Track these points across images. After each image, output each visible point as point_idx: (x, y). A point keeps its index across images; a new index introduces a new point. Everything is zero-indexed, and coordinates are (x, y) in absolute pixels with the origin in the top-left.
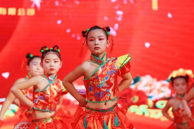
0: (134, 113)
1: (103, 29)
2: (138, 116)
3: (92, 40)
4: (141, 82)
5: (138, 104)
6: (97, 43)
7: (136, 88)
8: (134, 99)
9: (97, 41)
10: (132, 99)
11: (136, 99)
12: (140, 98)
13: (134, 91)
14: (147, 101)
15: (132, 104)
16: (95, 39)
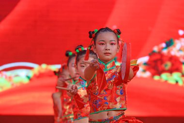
0: (166, 81)
1: (114, 32)
2: (170, 85)
3: (103, 44)
4: (174, 46)
5: (171, 71)
6: (108, 48)
7: (169, 52)
8: (166, 65)
9: (109, 46)
10: (163, 66)
11: (168, 65)
12: (173, 65)
13: (167, 56)
14: (182, 68)
15: (164, 71)
16: (106, 43)
